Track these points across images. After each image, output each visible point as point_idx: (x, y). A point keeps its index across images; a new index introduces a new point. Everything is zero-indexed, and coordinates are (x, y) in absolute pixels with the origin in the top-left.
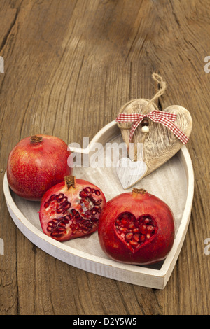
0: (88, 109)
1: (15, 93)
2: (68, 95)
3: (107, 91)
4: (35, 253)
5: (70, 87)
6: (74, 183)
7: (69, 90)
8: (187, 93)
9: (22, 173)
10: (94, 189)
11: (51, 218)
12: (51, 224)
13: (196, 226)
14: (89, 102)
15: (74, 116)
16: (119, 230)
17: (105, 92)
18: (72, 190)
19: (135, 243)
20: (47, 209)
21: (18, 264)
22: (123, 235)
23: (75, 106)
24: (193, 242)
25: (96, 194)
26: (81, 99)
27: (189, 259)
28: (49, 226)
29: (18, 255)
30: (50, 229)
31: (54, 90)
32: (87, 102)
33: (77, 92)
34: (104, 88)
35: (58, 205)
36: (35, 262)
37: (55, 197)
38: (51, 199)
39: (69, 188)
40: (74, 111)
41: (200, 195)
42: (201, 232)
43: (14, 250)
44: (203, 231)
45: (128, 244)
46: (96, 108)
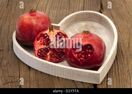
0: (59, 12)
1: (16, 5)
2: (48, 6)
3: (71, 4)
4: (30, 70)
5: (49, 2)
6: (53, 28)
7: (48, 4)
8: (117, 8)
9: (25, 26)
10: (63, 34)
11: (40, 47)
12: (40, 51)
13: (118, 62)
14: (60, 9)
15: (51, 15)
16: (75, 52)
17: (69, 5)
18: (52, 32)
19: (82, 59)
20: (38, 42)
21: (20, 74)
22: (76, 55)
23: (52, 10)
24: (116, 68)
25: (64, 37)
26: (55, 8)
27: (114, 74)
28: (39, 52)
29: (20, 71)
30: (39, 54)
31: (39, 3)
32: (59, 9)
33: (53, 4)
34: (69, 3)
35: (44, 40)
36: (30, 74)
37: (43, 35)
38: (41, 36)
39: (50, 31)
40: (51, 12)
41: (121, 50)
42: (121, 64)
43: (18, 69)
44: (122, 64)
45: (79, 59)
46: (64, 12)
